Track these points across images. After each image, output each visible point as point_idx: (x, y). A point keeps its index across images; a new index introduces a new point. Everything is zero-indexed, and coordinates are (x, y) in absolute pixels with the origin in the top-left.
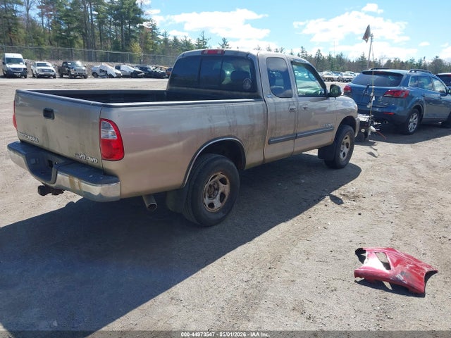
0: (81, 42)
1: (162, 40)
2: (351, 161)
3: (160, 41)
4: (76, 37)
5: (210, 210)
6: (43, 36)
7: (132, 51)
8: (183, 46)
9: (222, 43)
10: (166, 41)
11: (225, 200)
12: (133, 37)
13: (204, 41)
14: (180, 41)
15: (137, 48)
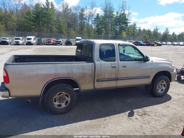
0: (105, 32)
1: (138, 30)
2: (168, 93)
3: (137, 31)
4: (103, 30)
5: (58, 107)
6: (91, 31)
7: (122, 35)
8: (147, 32)
9: (166, 30)
10: (140, 30)
11: (68, 104)
12: (123, 29)
13: (157, 30)
14: (146, 30)
15: (124, 34)
